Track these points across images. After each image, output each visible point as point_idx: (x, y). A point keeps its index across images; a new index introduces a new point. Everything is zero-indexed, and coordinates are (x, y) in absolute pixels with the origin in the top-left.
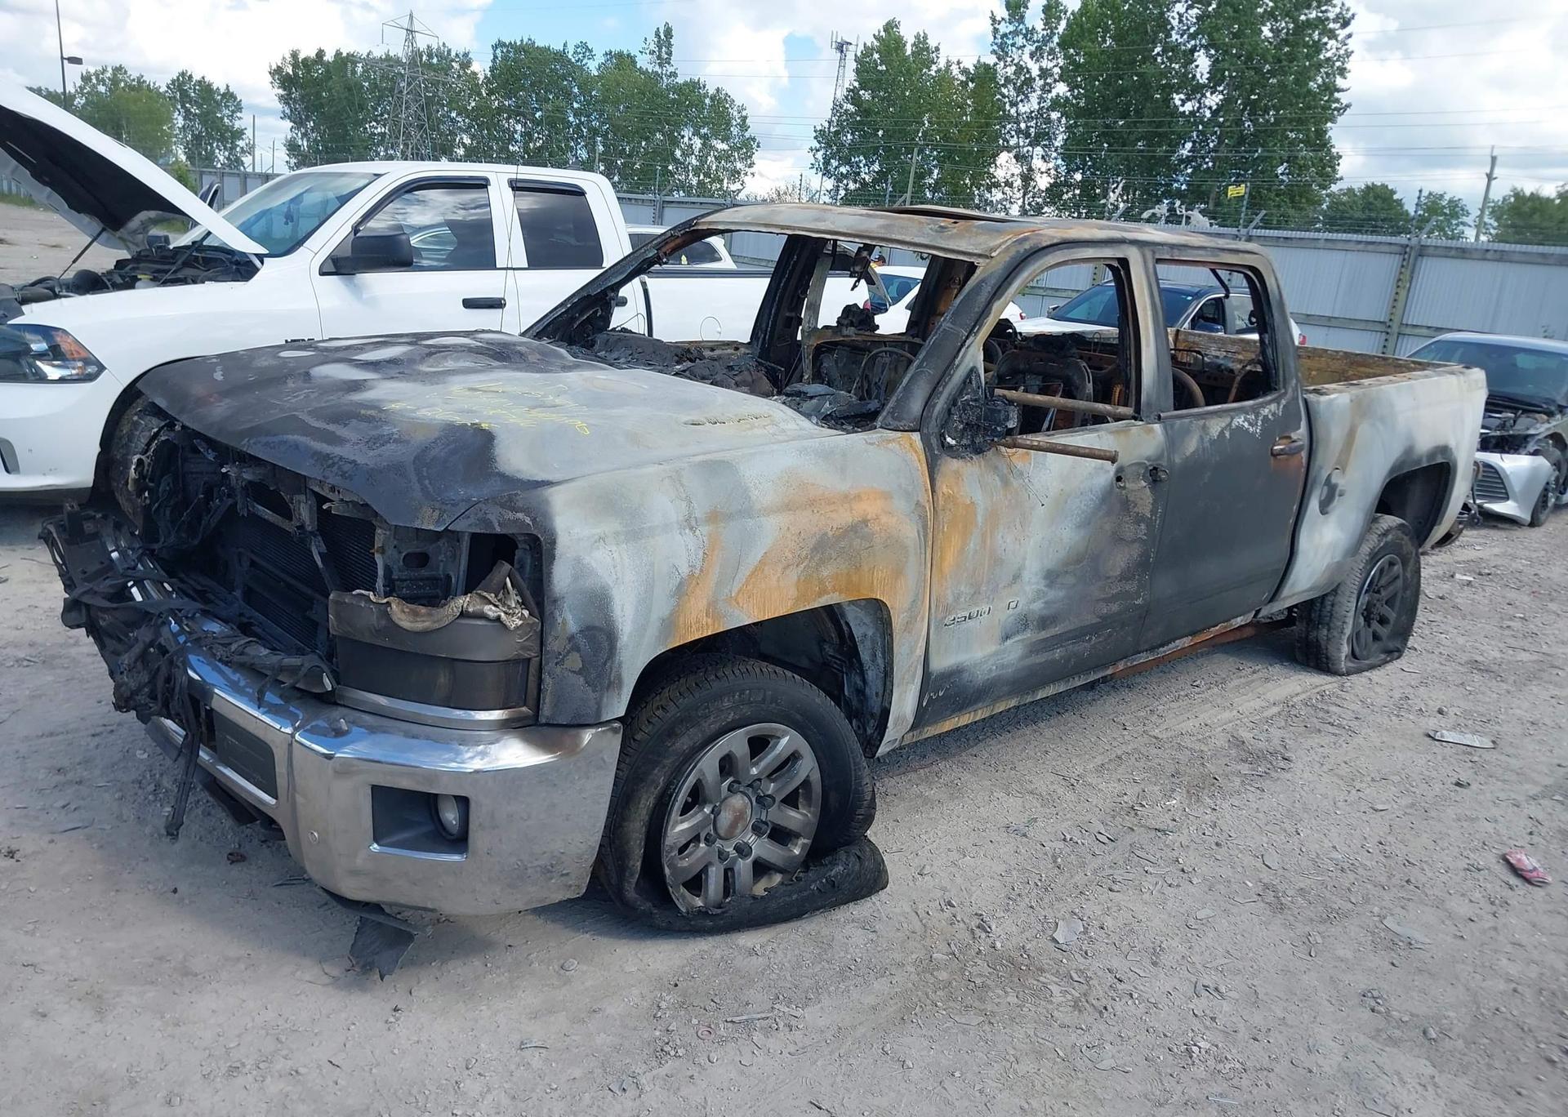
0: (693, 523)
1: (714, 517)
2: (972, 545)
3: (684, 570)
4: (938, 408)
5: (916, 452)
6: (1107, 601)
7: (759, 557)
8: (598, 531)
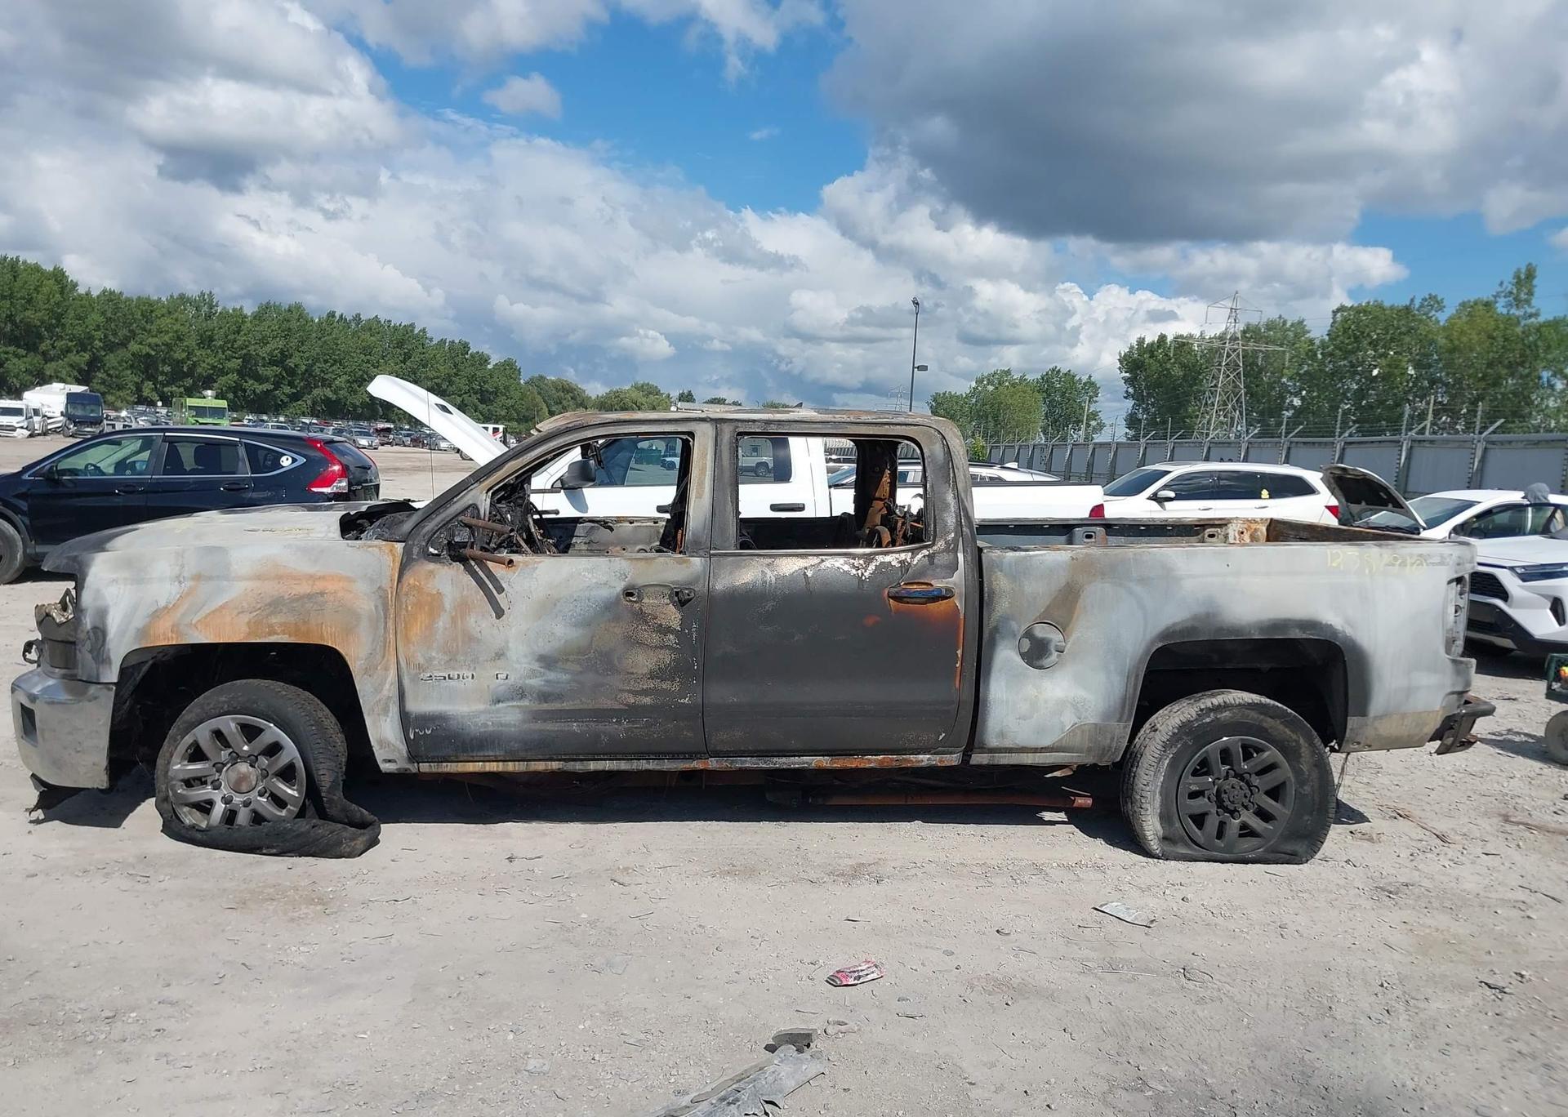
0: (182, 580)
1: (198, 577)
2: (441, 623)
3: (162, 604)
5: (393, 555)
6: (636, 693)
7: (221, 604)
8: (114, 576)
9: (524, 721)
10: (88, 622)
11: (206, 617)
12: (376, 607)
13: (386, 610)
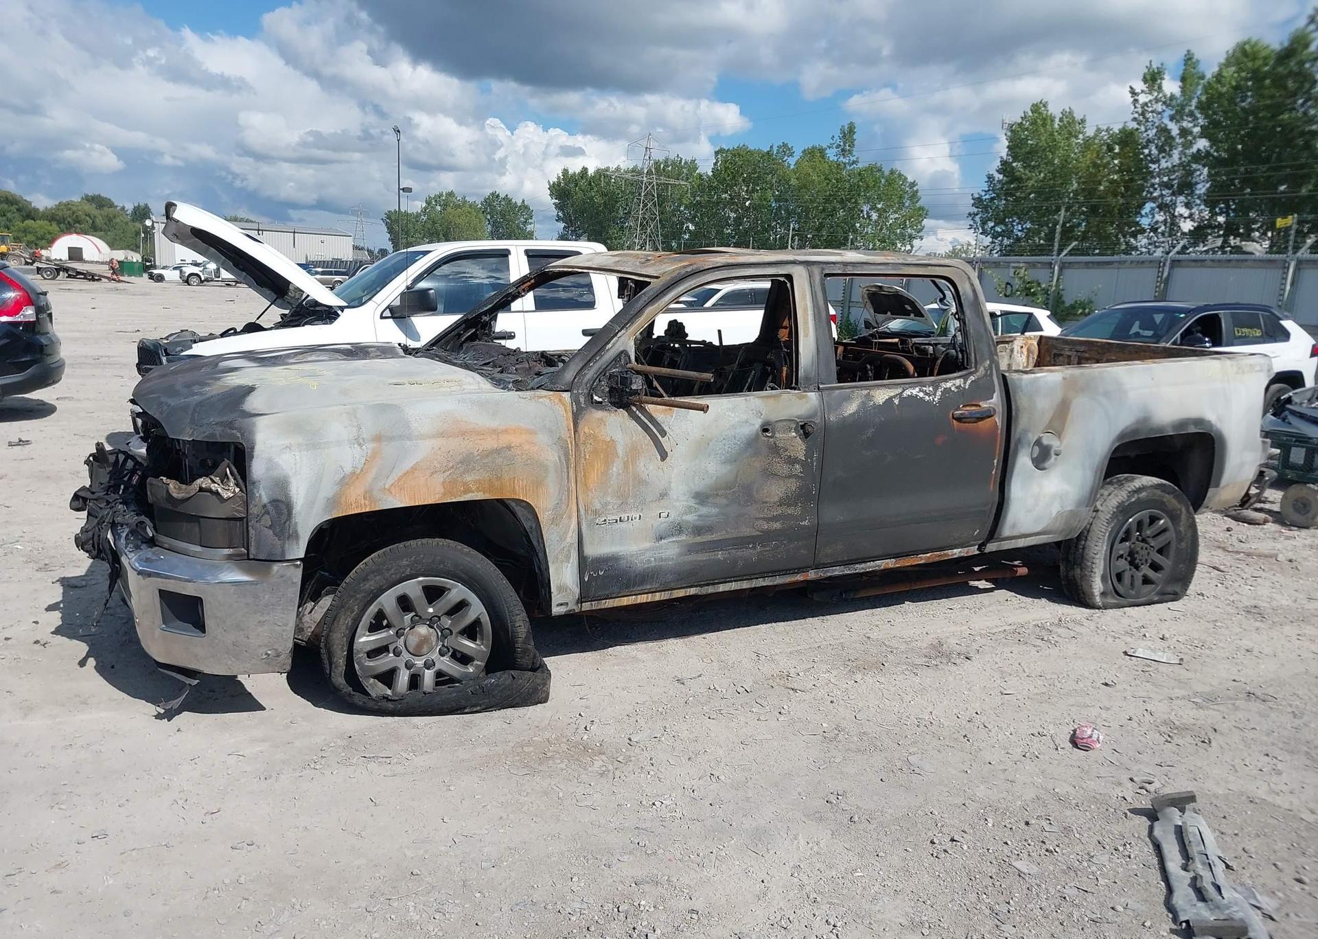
0: (361, 441)
1: (378, 438)
2: (614, 469)
3: (348, 469)
4: (588, 377)
5: (564, 405)
6: (768, 520)
7: (411, 465)
8: (286, 442)
9: (681, 555)
10: (263, 495)
11: (399, 480)
12: (559, 457)
13: (568, 460)
